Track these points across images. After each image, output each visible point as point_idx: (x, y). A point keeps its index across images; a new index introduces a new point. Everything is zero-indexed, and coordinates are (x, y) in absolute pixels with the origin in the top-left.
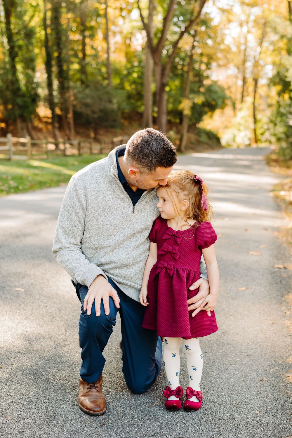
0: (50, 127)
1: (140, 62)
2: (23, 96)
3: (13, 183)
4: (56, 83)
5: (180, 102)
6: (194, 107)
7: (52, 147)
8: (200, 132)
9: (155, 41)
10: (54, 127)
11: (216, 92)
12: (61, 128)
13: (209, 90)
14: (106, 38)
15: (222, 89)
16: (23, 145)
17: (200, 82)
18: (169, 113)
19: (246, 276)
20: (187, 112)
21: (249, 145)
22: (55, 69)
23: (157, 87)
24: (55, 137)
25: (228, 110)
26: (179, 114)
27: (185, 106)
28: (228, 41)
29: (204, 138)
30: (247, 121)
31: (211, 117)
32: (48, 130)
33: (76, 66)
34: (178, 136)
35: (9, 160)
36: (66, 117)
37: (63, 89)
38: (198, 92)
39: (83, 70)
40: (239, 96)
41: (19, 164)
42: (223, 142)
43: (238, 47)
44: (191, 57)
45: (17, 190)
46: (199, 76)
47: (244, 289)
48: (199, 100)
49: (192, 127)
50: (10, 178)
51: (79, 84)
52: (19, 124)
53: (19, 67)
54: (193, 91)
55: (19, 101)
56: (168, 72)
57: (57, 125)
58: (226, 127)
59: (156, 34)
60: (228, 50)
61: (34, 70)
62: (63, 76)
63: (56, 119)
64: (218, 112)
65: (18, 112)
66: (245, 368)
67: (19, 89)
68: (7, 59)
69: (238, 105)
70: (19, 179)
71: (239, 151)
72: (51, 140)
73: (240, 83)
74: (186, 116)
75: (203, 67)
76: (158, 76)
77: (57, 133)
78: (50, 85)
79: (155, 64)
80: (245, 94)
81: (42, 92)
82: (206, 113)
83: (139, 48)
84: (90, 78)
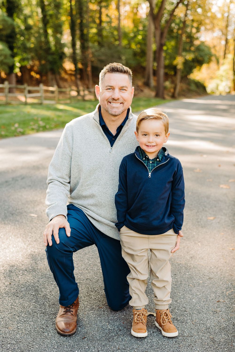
0: (73, 78)
1: (144, 27)
2: (53, 54)
3: (42, 123)
4: (78, 44)
5: (175, 59)
6: (186, 63)
7: (74, 93)
8: (190, 82)
9: (156, 11)
10: (76, 78)
11: (203, 51)
12: (82, 79)
13: (198, 49)
14: (118, 8)
15: (209, 48)
16: (52, 92)
17: (191, 43)
18: (166, 67)
19: (215, 207)
20: (180, 66)
21: (229, 92)
22: (78, 32)
23: (157, 47)
24: (77, 86)
25: (213, 65)
26: (174, 68)
27: (179, 61)
28: (214, 9)
29: (193, 87)
30: (227, 73)
31: (200, 70)
32: (71, 80)
33: (94, 31)
34: (173, 86)
35: (41, 104)
36: (86, 71)
37: (84, 48)
38: (189, 51)
39: (100, 33)
40: (222, 54)
41: (48, 108)
42: (209, 90)
43: (223, 15)
44: (184, 22)
45: (45, 129)
46: (191, 37)
47: (212, 218)
48: (190, 57)
49: (185, 78)
50: (40, 119)
51: (96, 44)
52: (50, 76)
53: (50, 31)
54: (185, 50)
55: (50, 58)
56: (166, 35)
57: (78, 76)
58: (212, 78)
59: (157, 5)
60: (214, 17)
61: (61, 33)
62: (84, 38)
63: (78, 72)
64: (205, 66)
65: (49, 67)
66: (206, 290)
67: (49, 49)
68: (41, 25)
69: (221, 61)
70: (47, 119)
71: (220, 97)
72: (74, 88)
73: (223, 42)
74: (180, 69)
75: (194, 30)
76: (158, 38)
77: (79, 83)
78: (74, 45)
79: (156, 28)
80: (226, 52)
81: (68, 51)
82: (195, 67)
83: (144, 16)
84: (105, 40)
